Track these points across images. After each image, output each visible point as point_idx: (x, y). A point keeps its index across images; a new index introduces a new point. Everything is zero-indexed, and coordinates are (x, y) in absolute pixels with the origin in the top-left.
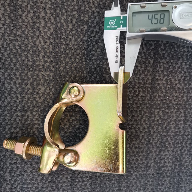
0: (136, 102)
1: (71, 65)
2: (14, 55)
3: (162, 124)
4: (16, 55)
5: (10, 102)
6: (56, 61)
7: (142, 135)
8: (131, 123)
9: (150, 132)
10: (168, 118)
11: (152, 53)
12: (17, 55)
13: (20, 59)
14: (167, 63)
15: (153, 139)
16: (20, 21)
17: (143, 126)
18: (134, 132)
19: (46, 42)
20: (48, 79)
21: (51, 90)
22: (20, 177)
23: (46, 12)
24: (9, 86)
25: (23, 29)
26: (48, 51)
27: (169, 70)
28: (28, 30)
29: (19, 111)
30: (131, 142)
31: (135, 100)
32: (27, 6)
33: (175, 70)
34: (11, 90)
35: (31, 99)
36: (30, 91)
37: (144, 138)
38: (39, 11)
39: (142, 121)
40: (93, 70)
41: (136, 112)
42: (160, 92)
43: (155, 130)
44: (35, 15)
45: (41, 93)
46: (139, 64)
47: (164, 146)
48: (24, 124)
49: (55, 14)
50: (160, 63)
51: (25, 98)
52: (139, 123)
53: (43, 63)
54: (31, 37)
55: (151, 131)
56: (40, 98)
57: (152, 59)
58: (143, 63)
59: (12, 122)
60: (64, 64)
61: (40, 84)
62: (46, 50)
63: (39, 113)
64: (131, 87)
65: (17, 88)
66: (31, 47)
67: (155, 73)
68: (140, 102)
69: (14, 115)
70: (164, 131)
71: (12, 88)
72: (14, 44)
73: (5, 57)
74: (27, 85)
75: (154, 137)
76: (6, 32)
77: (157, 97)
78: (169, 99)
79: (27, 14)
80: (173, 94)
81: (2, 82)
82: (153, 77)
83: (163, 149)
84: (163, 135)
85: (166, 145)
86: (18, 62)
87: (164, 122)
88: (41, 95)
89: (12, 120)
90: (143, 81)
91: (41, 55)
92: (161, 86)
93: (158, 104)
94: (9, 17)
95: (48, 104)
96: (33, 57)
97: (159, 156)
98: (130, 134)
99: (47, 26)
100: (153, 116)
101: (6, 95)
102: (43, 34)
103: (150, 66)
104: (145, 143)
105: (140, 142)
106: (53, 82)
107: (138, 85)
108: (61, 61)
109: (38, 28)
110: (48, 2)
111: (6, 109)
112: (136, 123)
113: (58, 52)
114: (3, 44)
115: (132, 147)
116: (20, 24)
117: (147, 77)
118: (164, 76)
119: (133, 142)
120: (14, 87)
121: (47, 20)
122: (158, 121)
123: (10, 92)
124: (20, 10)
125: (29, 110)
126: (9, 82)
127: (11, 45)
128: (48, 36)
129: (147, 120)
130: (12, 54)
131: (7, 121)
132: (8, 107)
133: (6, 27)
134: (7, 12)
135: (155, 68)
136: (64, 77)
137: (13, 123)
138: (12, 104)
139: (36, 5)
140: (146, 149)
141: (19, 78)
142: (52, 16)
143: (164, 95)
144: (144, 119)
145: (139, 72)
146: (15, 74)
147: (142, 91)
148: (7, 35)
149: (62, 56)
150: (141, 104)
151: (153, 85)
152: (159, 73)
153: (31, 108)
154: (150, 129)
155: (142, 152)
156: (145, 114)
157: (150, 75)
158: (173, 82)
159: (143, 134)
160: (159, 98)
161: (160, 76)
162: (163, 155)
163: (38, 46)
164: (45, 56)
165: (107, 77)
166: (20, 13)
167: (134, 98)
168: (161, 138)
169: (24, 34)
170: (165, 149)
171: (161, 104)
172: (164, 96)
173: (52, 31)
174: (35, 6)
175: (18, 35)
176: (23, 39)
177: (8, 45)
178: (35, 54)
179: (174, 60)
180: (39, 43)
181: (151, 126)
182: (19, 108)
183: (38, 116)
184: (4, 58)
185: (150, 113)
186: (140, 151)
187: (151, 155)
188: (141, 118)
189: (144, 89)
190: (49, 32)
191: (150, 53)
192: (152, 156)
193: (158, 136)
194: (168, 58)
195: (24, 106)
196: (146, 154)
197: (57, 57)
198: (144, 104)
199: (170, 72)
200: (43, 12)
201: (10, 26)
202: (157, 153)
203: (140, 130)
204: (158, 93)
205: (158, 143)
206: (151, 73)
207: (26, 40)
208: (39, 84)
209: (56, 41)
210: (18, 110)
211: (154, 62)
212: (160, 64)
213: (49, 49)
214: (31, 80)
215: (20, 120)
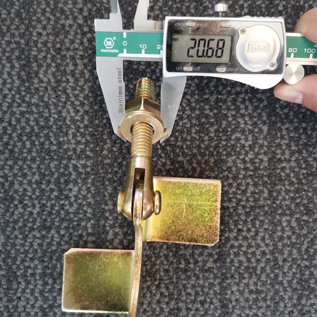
0: (243, 203)
1: (121, 146)
2: (27, 136)
3: (299, 243)
4: (30, 137)
5: (22, 215)
6: (95, 141)
7: (262, 268)
8: (236, 244)
9: (276, 260)
10: (308, 233)
11: (264, 114)
12: (32, 135)
13: (37, 143)
14: (294, 130)
15: (284, 273)
16: (36, 81)
17: (260, 249)
18: (245, 261)
19: (78, 111)
20: (83, 171)
21: (88, 190)
23: (75, 64)
24: (21, 187)
25: (41, 94)
26: (82, 125)
27: (301, 143)
28: (49, 94)
29: (38, 230)
30: (240, 281)
31: (241, 200)
32: (45, 58)
33: (312, 141)
34: (23, 194)
35: (56, 208)
36: (55, 193)
37: (265, 272)
38: (64, 63)
39: (258, 240)
40: (160, 152)
41: (245, 222)
42: (286, 183)
43: (285, 256)
44: (58, 70)
45: (72, 196)
46: (242, 134)
47: (306, 287)
48: (45, 253)
49: (90, 64)
50: (280, 130)
51: (47, 207)
52: (253, 244)
53: (74, 146)
54: (54, 106)
55: (279, 259)
56: (71, 205)
57: (266, 124)
58: (249, 133)
59: (26, 248)
60: (108, 144)
61: (71, 181)
62: (78, 123)
63: (71, 231)
64: (232, 177)
65: (34, 191)
66: (54, 122)
67: (273, 149)
68: (250, 203)
69: (30, 236)
70: (303, 257)
71: (25, 190)
72: (27, 118)
73: (13, 140)
74: (50, 183)
75: (285, 271)
76: (15, 100)
77: (283, 194)
78: (307, 196)
79: (47, 70)
80: (313, 186)
81: (10, 181)
82: (270, 157)
83: (305, 292)
84: (303, 265)
85: (311, 285)
86: (35, 148)
87: (303, 239)
88: (73, 199)
89: (26, 246)
90: (252, 164)
91: (70, 132)
92: (288, 171)
93: (286, 205)
94: (18, 76)
95: (85, 215)
96: (58, 137)
97: (299, 308)
98: (237, 265)
99: (78, 85)
100: (279, 228)
101: (16, 202)
102: (73, 99)
103: (262, 137)
104: (269, 282)
105: (259, 279)
106: (92, 177)
107: (244, 173)
108: (104, 141)
109: (64, 91)
110: (79, 48)
111: (17, 227)
112: (247, 244)
113: (98, 126)
114: (10, 119)
115: (244, 289)
116: (36, 86)
117: (260, 157)
118: (292, 153)
119: (244, 281)
120: (29, 188)
121: (78, 76)
122: (289, 238)
123: (22, 197)
124: (34, 65)
125: (54, 226)
126: (21, 181)
127: (23, 120)
128: (80, 101)
129: (267, 237)
130: (24, 134)
131: (18, 247)
132: (19, 223)
133: (13, 93)
134: (16, 70)
135: (273, 139)
136: (110, 167)
137: (28, 251)
138: (26, 218)
139: (59, 54)
140: (272, 294)
141: (37, 173)
142: (86, 68)
143: (295, 188)
144: (261, 236)
145: (243, 149)
146: (30, 168)
147: (251, 183)
148: (16, 104)
149: (105, 131)
150: (252, 207)
151: (272, 171)
152: (281, 149)
153: (57, 224)
154: (277, 255)
155: (265, 300)
156: (263, 225)
157: (265, 153)
158: (312, 163)
159: (263, 265)
160: (287, 194)
161: (283, 153)
162: (306, 305)
163: (65, 119)
164: (78, 134)
165: (185, 161)
166: (36, 69)
167: (239, 197)
168: (300, 272)
169: (43, 101)
170: (310, 293)
171: (293, 207)
172: (297, 191)
173: (86, 92)
174: (59, 56)
175: (33, 103)
176: (41, 110)
177: (18, 121)
178: (62, 132)
179: (307, 123)
180: (67, 113)
181: (277, 248)
182: (38, 224)
183: (68, 237)
184: (12, 143)
185: (273, 223)
186: (260, 298)
187: (282, 305)
188: (257, 234)
189: (256, 180)
190: (82, 95)
191: (260, 114)
192: (285, 307)
193: (293, 268)
194: (296, 120)
195: (45, 220)
196: (272, 305)
197: (96, 133)
198: (260, 207)
199: (302, 145)
200: (70, 64)
201: (20, 90)
202: (295, 301)
203: (255, 257)
204: (284, 186)
205: (295, 281)
206: (266, 149)
207: (46, 111)
208: (69, 181)
209: (93, 108)
210: (35, 227)
211: (269, 130)
212: (282, 132)
213: (83, 122)
214: (55, 176)
215: (39, 245)
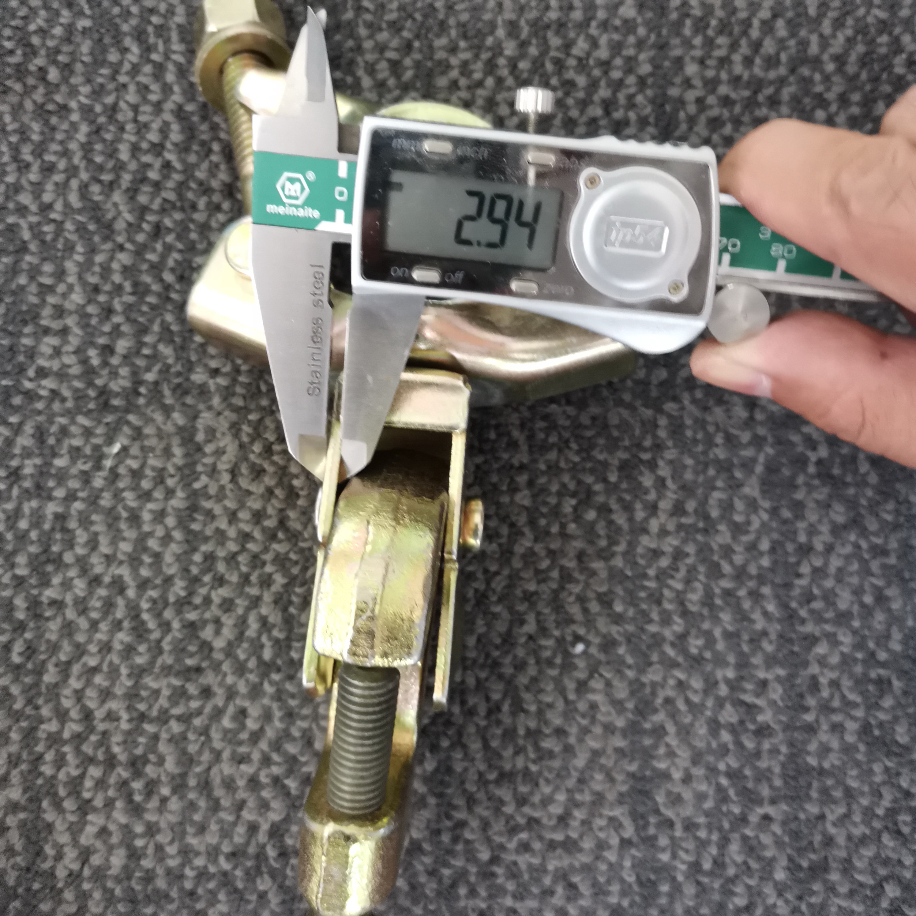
7: (763, 22)
22: (178, 216)
37: (773, 35)
98: (697, 13)
105: (757, 51)
155: (772, 101)
159: (765, 15)
186: (760, 99)
193: (846, 26)
202: (855, 110)
205: (852, 59)
